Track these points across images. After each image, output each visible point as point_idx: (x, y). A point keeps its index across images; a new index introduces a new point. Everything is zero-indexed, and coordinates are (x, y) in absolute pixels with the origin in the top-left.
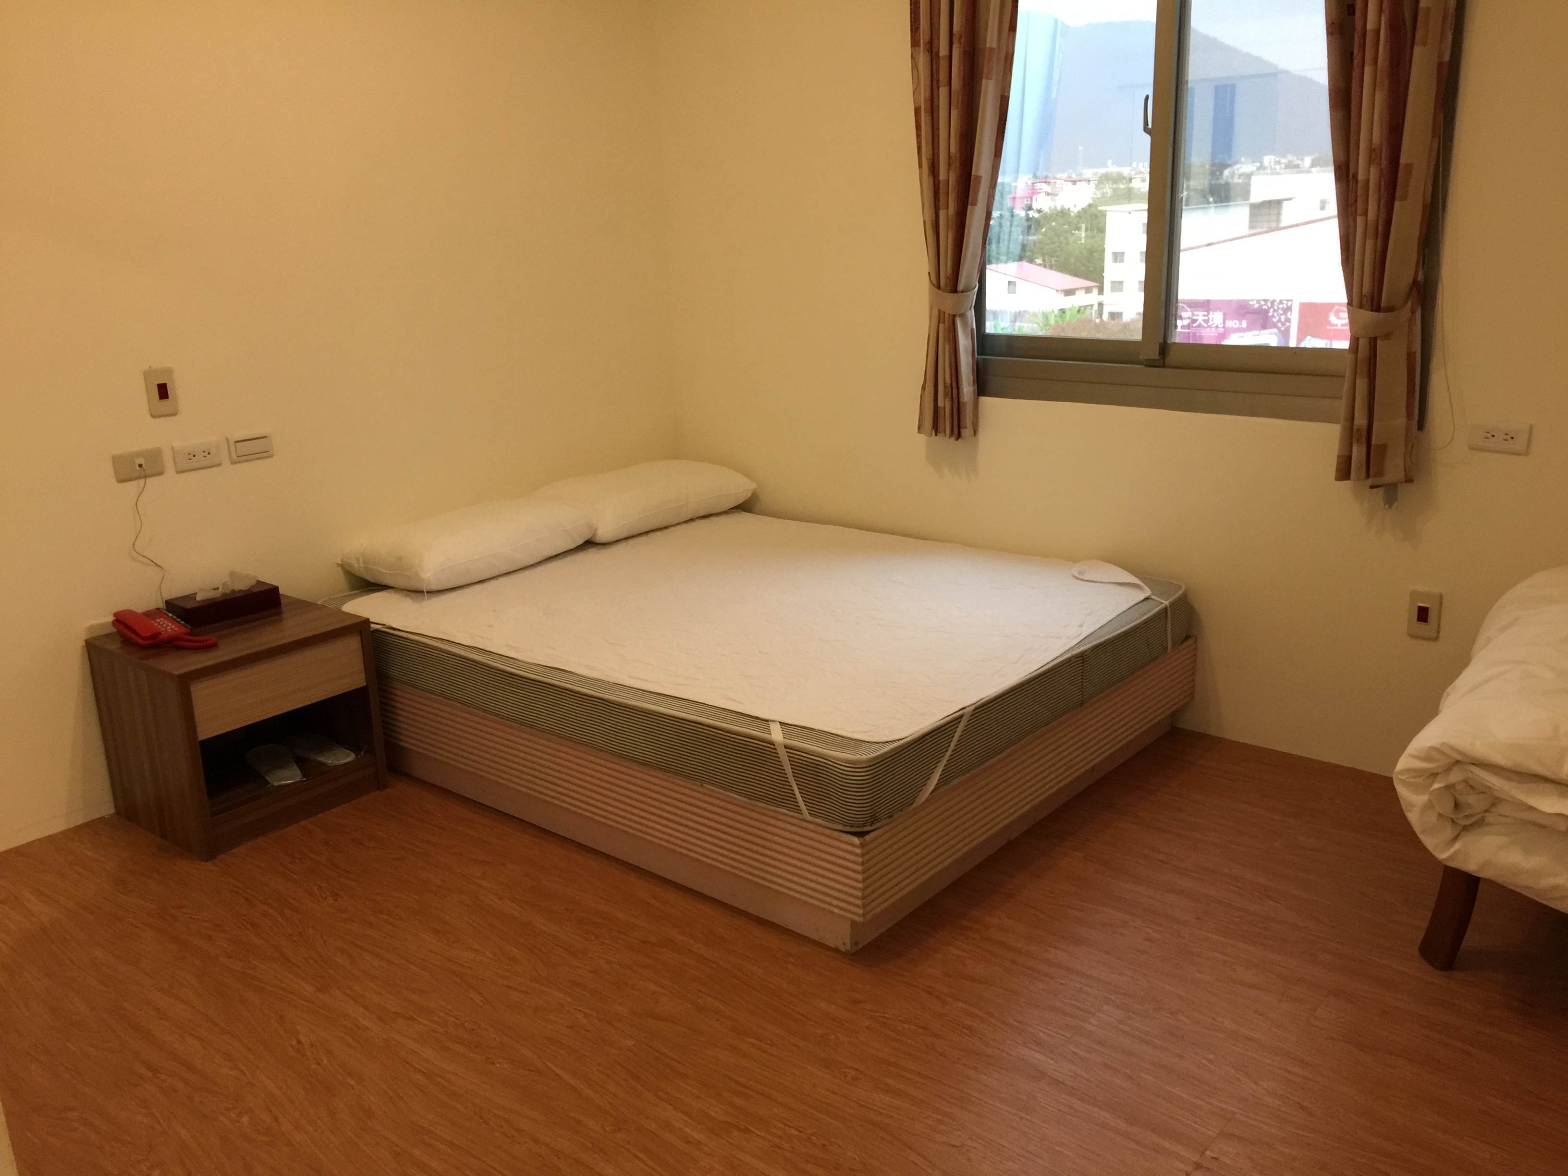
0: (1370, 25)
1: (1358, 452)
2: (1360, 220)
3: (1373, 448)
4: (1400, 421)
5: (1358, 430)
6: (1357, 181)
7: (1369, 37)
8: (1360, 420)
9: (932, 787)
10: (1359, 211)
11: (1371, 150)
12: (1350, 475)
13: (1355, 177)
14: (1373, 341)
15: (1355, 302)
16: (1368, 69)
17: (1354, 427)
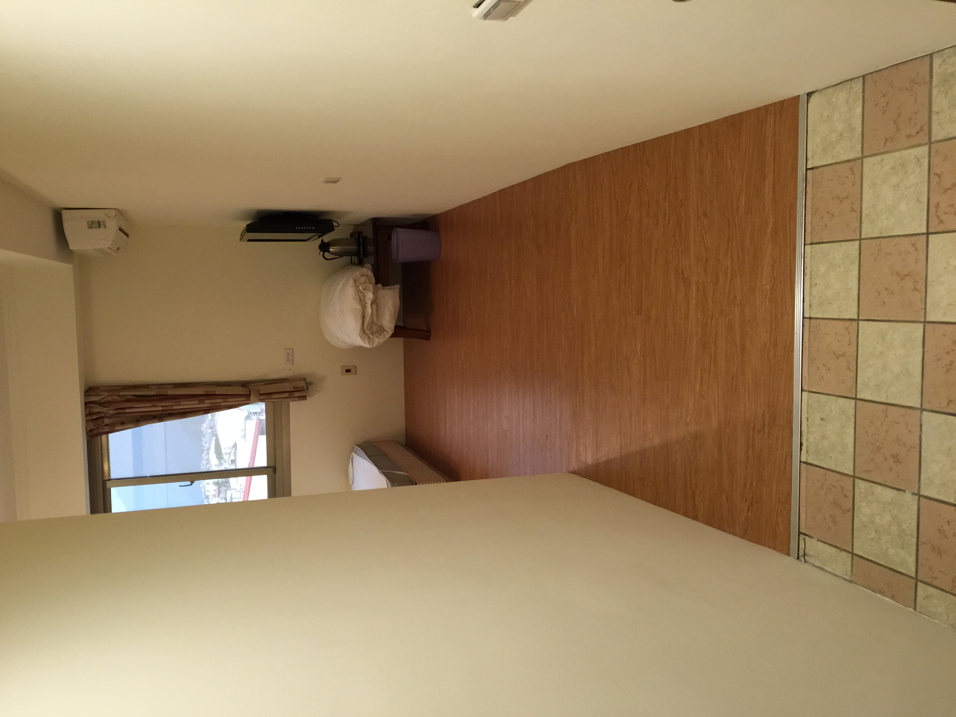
0: (160, 409)
1: (296, 394)
2: (222, 404)
3: (295, 390)
4: (286, 384)
5: (289, 395)
6: (210, 406)
7: (164, 409)
8: (286, 395)
9: (403, 473)
10: (219, 405)
11: (200, 403)
12: (305, 396)
13: (207, 407)
14: (260, 395)
15: (248, 402)
16: (175, 408)
17: (288, 396)
